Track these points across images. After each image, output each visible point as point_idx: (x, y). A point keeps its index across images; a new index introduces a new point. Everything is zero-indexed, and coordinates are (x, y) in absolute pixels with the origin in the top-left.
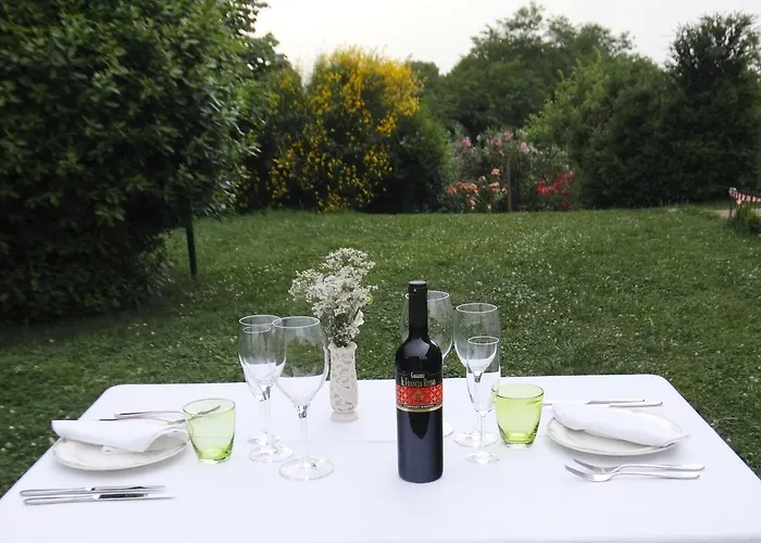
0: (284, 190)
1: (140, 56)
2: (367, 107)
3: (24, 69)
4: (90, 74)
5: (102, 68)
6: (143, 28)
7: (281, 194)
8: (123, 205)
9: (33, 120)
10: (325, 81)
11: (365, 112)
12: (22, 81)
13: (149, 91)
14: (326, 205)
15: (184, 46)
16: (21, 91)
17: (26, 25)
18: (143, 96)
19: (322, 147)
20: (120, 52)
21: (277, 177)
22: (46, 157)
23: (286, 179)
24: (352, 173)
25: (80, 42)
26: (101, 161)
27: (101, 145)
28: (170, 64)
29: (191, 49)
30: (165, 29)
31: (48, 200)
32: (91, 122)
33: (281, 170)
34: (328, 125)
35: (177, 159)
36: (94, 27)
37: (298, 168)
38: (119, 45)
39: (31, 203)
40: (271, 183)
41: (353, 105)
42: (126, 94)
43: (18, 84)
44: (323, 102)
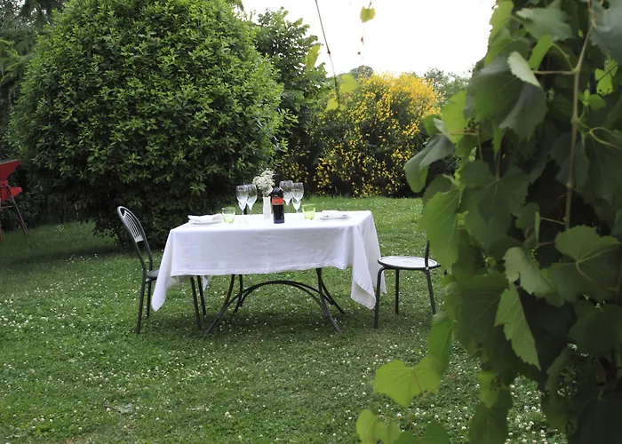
0: (327, 181)
1: (220, 103)
2: (395, 116)
3: (160, 112)
4: (194, 113)
5: (200, 110)
6: (223, 88)
7: (324, 184)
8: (205, 182)
9: (163, 137)
10: (363, 99)
11: (393, 120)
12: (159, 118)
13: (223, 120)
14: (360, 192)
15: (244, 96)
16: (158, 123)
17: (163, 91)
18: (220, 123)
19: (359, 148)
20: (210, 101)
21: (322, 171)
22: (167, 156)
23: (329, 173)
24: (382, 167)
25: (190, 97)
26: (195, 158)
27: (196, 150)
28: (236, 106)
29: (248, 97)
30: (235, 88)
31: (165, 179)
32: (193, 138)
33: (325, 166)
34: (363, 131)
35: (237, 156)
36: (198, 90)
37: (339, 165)
38: (210, 97)
39: (157, 180)
40: (317, 176)
41: (384, 116)
42: (211, 122)
43: (157, 120)
44: (360, 114)
